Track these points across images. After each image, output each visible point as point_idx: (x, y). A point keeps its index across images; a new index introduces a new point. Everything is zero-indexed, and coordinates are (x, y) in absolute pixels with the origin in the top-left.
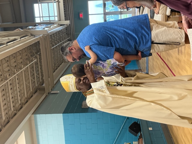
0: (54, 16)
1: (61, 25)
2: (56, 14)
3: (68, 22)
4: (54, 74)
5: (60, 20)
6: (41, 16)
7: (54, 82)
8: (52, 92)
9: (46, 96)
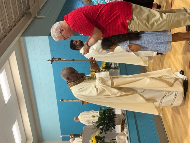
7: (39, 8)
8: (38, 17)
9: (33, 20)
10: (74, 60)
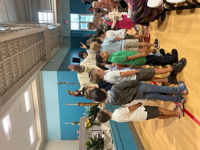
0: (51, 21)
1: (55, 26)
2: (52, 20)
3: (59, 24)
4: (51, 52)
5: (54, 23)
6: (43, 20)
7: (51, 56)
8: (50, 61)
9: (47, 63)
10: (73, 84)
